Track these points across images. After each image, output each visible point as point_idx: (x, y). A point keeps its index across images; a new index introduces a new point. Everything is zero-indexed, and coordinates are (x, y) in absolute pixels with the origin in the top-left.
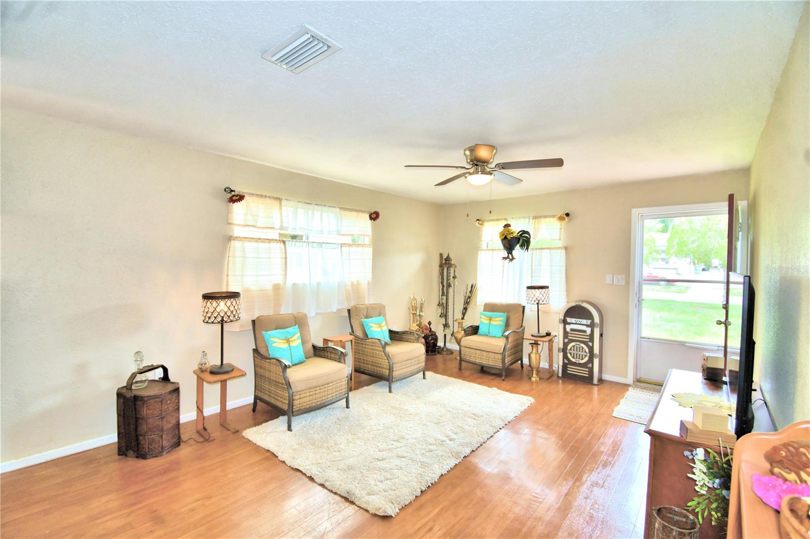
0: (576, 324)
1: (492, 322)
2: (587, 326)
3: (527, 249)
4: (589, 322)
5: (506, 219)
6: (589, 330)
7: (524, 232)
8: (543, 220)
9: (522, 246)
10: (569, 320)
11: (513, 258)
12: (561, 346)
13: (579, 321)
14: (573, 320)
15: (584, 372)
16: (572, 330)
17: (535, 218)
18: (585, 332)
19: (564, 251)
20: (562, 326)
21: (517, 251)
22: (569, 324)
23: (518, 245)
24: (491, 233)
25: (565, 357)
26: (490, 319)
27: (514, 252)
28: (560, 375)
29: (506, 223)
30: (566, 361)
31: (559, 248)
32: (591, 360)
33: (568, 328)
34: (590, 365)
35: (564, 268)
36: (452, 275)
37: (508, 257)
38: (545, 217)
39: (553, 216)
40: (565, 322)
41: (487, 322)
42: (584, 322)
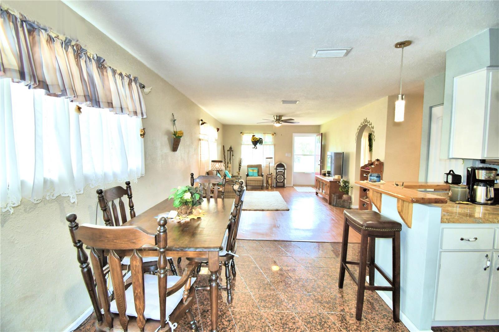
0: (280, 169)
1: (254, 171)
2: (283, 170)
3: (262, 144)
4: (283, 168)
5: (253, 133)
6: (283, 171)
7: (260, 139)
8: (266, 135)
9: (260, 143)
10: (278, 168)
11: (257, 148)
12: (275, 177)
13: (280, 168)
14: (279, 168)
15: (282, 184)
16: (278, 171)
17: (264, 134)
18: (282, 171)
19: (273, 146)
20: (275, 170)
21: (258, 145)
22: (278, 170)
23: (258, 143)
24: (247, 138)
25: (276, 180)
26: (253, 170)
27: (257, 146)
28: (275, 186)
29: (253, 135)
30: (277, 182)
31: (272, 145)
32: (284, 180)
33: (277, 171)
34: (284, 182)
35: (274, 152)
36: (232, 155)
37: (255, 148)
38: (268, 134)
39: (270, 134)
40: (276, 169)
41: (252, 171)
42: (282, 168)
